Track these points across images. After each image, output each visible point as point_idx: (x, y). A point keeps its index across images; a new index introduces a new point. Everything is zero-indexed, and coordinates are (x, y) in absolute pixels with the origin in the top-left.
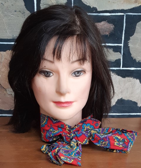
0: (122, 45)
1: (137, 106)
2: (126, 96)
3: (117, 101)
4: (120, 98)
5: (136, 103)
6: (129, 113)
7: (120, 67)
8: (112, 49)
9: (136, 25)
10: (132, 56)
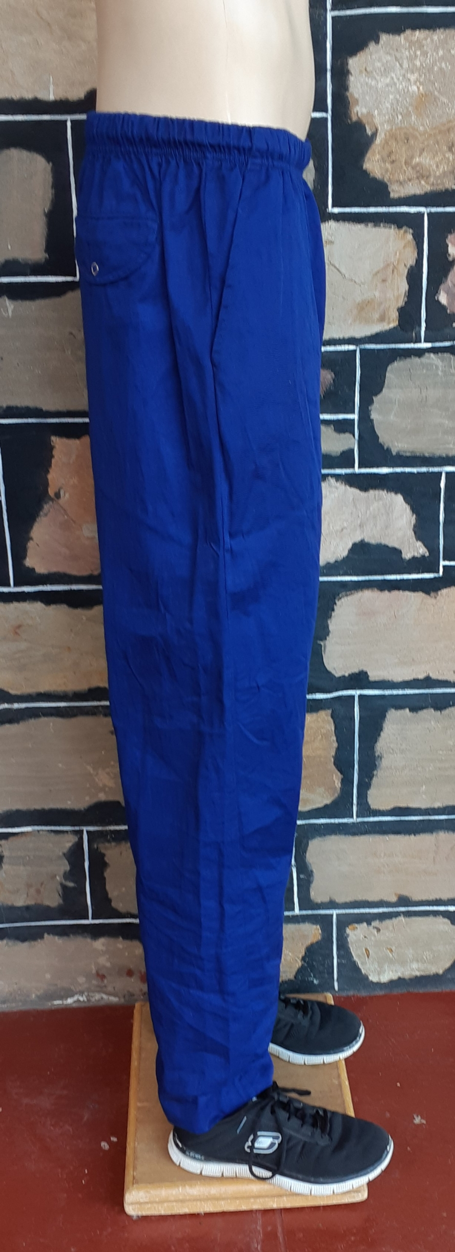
0: (355, 416)
1: (402, 558)
2: (372, 536)
3: (352, 547)
4: (357, 539)
5: (397, 552)
6: (382, 574)
7: (353, 467)
8: (332, 426)
9: (386, 370)
10: (381, 440)
